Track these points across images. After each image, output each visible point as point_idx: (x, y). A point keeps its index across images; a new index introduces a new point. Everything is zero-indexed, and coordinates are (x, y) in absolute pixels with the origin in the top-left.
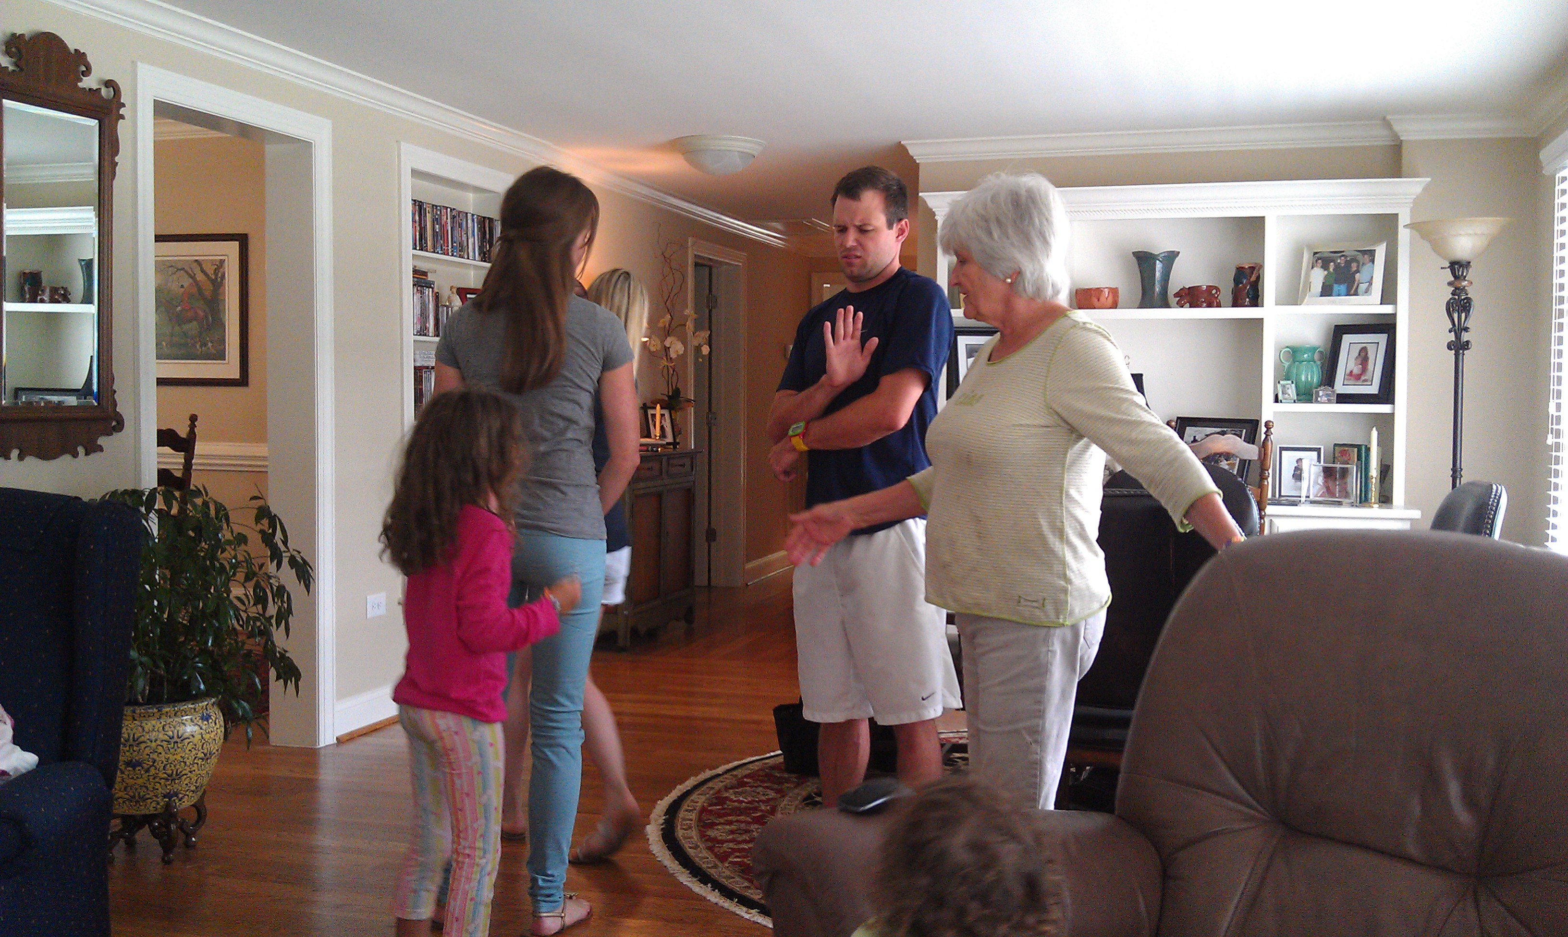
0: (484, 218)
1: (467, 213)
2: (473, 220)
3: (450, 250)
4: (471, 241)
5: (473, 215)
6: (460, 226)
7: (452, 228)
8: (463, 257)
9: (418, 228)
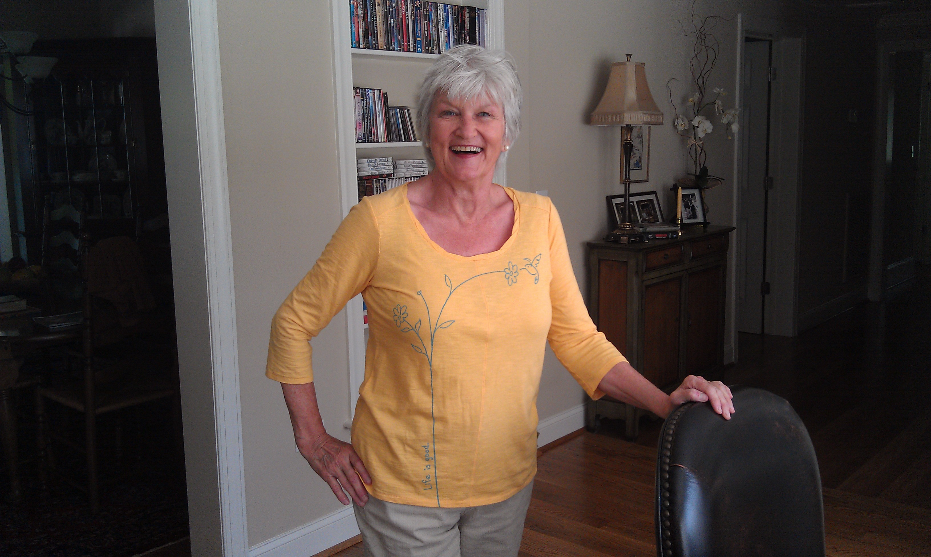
0: (463, 7)
1: (436, 3)
2: (446, 11)
3: (411, 46)
4: (443, 34)
5: (446, 5)
6: (427, 18)
7: (413, 21)
8: (432, 53)
9: (361, 23)
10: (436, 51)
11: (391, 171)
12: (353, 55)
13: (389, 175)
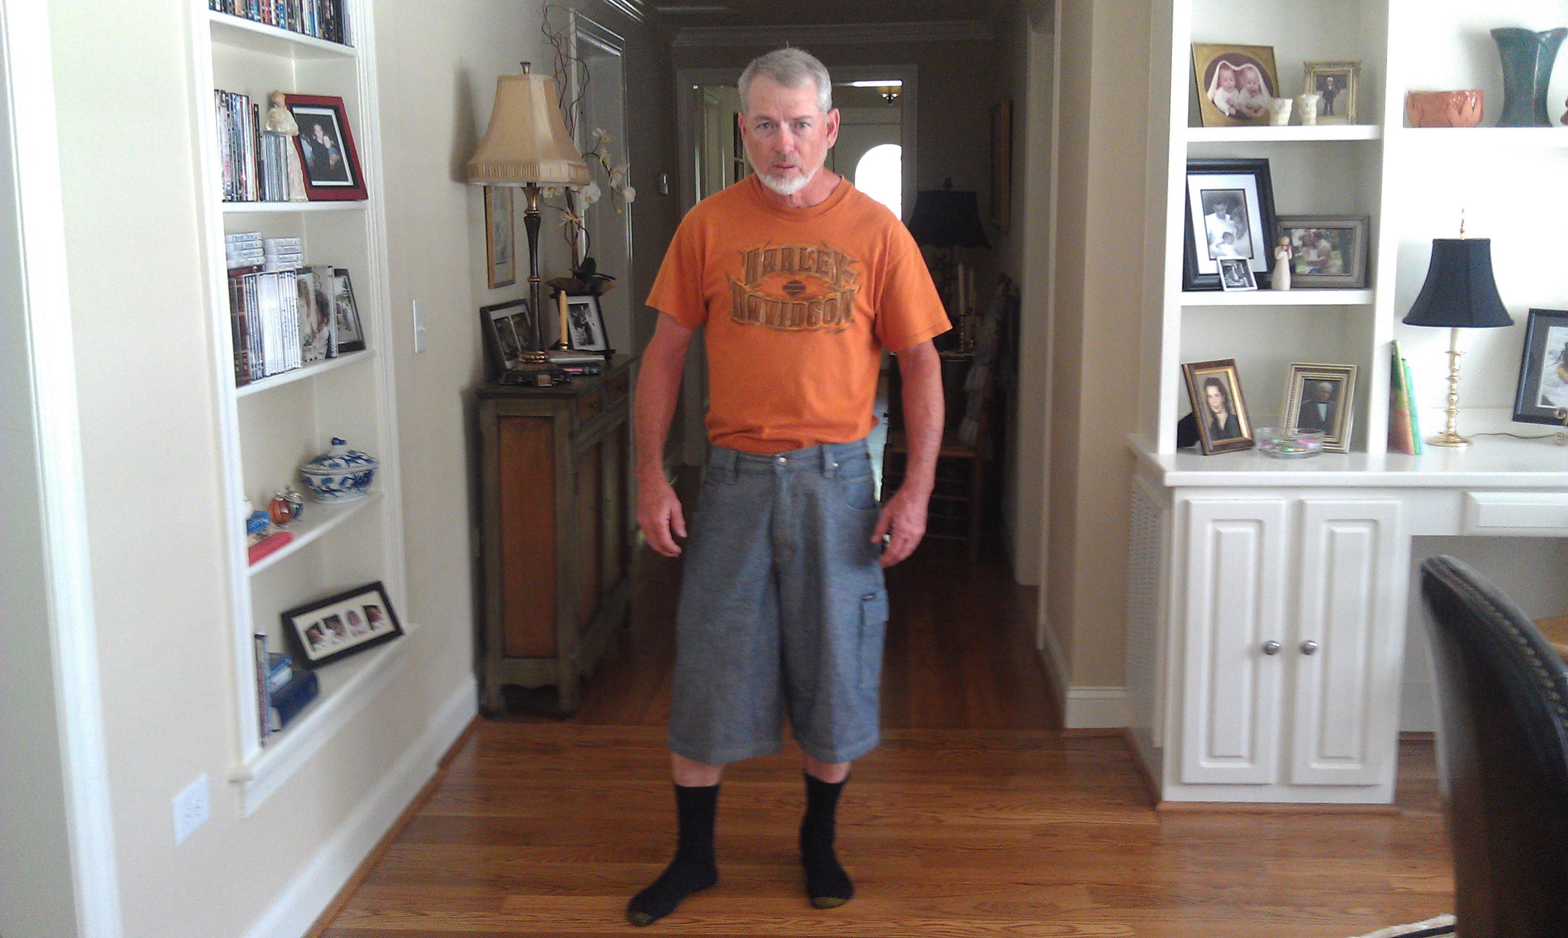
8: (294, 30)
10: (299, 28)
11: (260, 260)
12: (214, 24)
13: (260, 268)
